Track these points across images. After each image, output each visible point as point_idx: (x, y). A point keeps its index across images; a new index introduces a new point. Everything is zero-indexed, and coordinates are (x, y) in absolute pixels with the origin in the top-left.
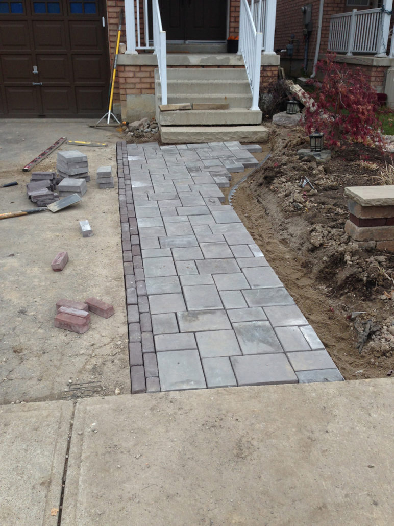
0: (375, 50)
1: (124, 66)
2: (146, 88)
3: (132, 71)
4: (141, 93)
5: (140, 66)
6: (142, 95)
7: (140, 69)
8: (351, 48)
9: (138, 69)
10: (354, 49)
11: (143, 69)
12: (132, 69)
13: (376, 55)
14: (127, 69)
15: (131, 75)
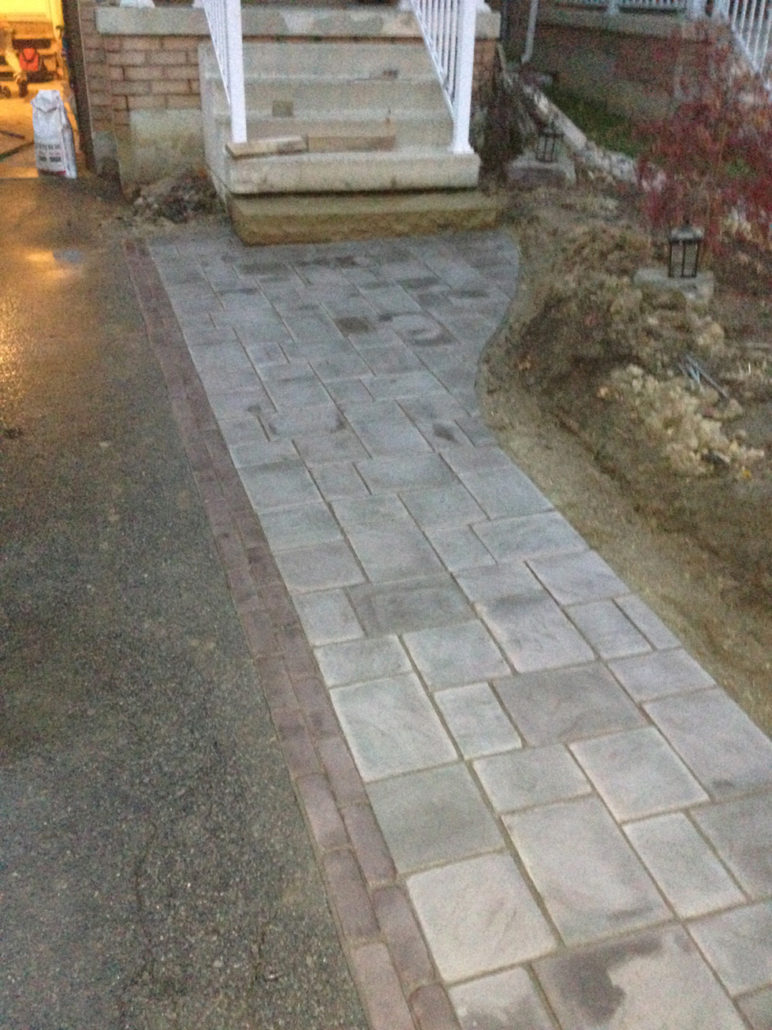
0: (679, 4)
1: (122, 36)
2: (178, 94)
3: (141, 51)
4: (166, 106)
5: (162, 37)
6: (168, 112)
7: (162, 45)
9: (155, 45)
11: (169, 44)
12: (140, 44)
14: (128, 44)
15: (139, 59)
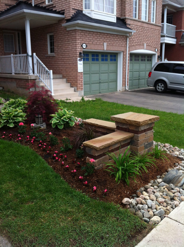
0: (27, 72)
8: (13, 71)
10: (15, 72)
13: (28, 75)
